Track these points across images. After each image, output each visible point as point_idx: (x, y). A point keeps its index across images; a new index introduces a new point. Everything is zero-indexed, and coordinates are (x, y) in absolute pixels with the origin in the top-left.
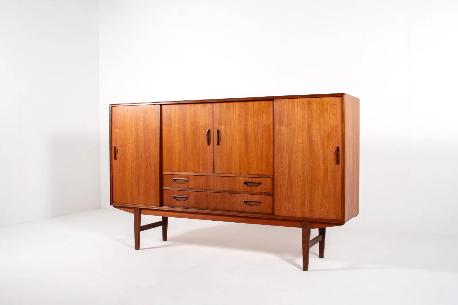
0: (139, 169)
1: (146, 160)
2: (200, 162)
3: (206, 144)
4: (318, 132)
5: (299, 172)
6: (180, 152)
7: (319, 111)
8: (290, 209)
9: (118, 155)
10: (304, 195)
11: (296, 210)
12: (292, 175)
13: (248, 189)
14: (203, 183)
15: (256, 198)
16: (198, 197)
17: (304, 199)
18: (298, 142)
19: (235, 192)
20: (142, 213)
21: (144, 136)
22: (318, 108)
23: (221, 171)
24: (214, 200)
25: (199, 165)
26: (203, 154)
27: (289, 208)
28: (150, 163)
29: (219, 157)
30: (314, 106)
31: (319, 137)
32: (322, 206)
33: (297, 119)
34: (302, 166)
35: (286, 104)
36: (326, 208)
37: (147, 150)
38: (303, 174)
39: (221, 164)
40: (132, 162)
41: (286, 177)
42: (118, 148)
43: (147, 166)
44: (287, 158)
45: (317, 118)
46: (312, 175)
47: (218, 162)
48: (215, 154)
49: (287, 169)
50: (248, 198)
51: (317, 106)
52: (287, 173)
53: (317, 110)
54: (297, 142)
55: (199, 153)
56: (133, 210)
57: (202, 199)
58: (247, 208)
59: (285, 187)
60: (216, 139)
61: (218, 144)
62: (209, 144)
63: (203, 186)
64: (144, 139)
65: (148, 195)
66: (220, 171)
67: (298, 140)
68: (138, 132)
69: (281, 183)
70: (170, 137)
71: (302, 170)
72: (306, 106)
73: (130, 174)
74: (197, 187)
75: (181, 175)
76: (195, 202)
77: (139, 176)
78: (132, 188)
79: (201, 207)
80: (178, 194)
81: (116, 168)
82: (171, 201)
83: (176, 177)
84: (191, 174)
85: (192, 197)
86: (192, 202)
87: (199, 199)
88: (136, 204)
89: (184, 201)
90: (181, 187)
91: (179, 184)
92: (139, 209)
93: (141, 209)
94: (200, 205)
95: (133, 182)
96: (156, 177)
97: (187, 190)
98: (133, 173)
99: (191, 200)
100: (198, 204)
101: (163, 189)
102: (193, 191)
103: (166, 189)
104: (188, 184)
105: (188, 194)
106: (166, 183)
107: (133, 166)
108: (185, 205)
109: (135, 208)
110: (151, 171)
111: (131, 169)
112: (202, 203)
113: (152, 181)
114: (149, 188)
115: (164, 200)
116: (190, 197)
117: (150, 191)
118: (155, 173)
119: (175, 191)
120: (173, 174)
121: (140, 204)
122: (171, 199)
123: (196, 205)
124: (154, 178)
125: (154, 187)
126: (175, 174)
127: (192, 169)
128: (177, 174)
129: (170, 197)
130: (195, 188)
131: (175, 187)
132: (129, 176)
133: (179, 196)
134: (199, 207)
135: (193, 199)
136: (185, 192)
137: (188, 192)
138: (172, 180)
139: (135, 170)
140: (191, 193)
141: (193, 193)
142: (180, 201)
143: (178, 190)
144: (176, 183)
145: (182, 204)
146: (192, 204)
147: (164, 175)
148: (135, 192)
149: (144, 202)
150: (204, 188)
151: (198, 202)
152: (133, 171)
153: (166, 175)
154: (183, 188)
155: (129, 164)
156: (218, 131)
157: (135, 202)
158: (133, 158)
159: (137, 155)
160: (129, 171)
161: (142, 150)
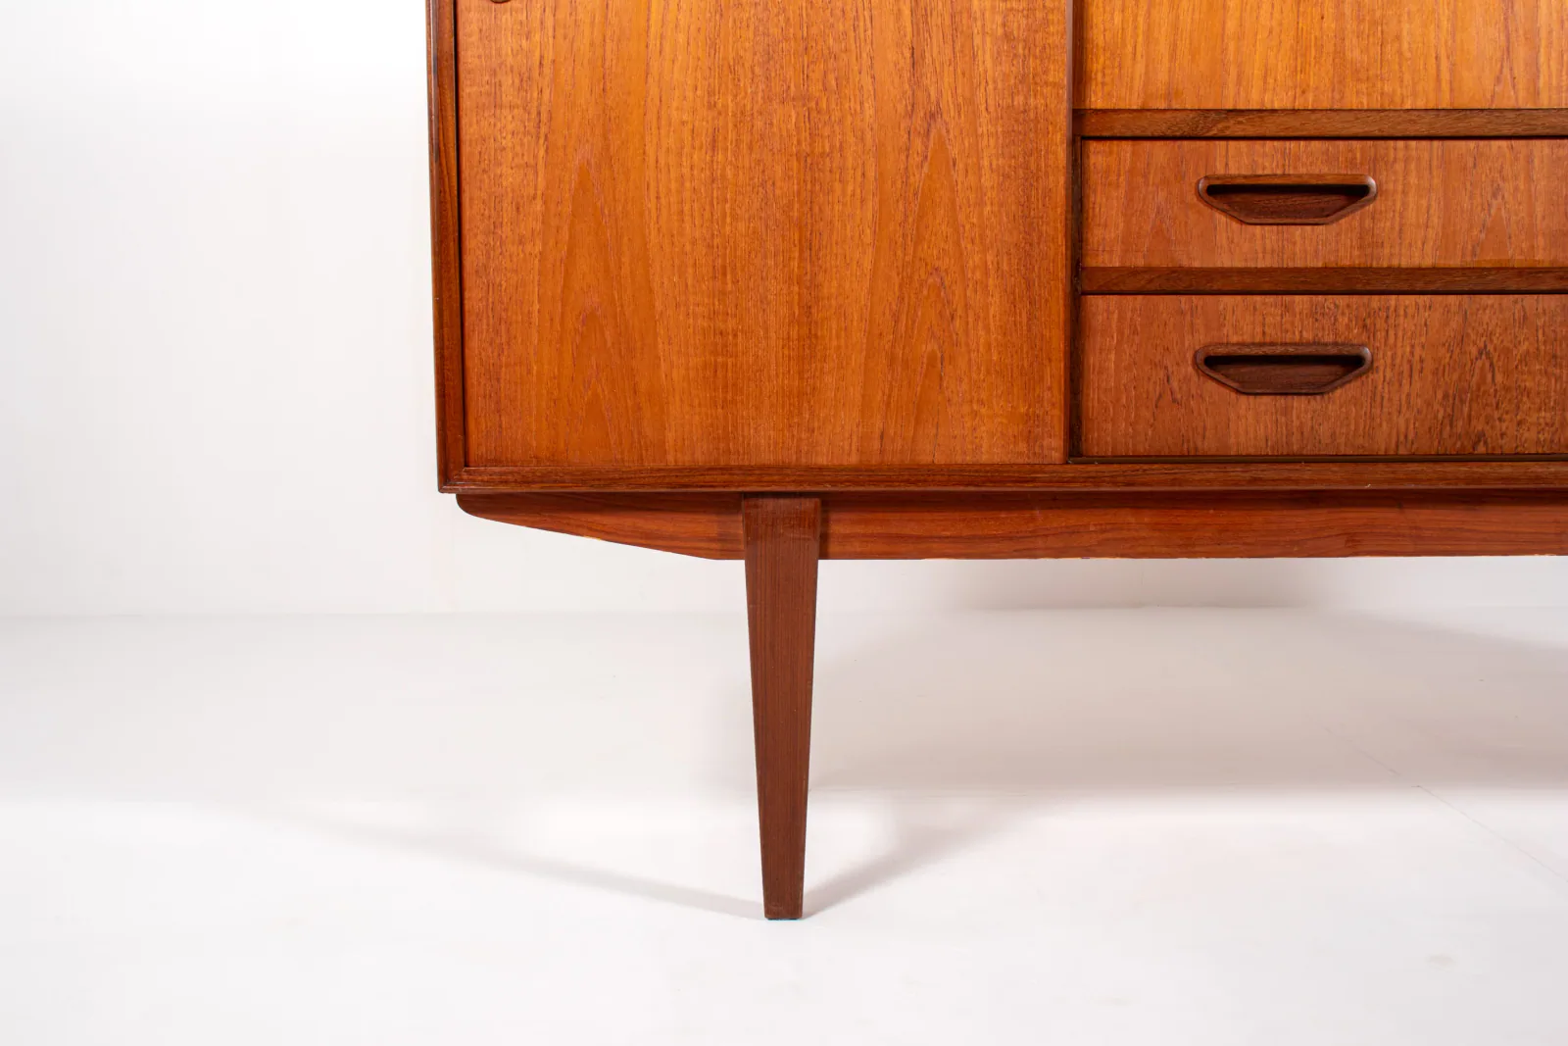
0: (815, 89)
14: (1539, 210)
16: (1474, 351)
20: (833, 548)
40: (720, 10)
56: (736, 526)
57: (1525, 359)
63: (1541, 241)
65: (932, 358)
73: (705, 139)
74: (1474, 254)
75: (1293, 144)
76: (1446, 396)
77: (809, 161)
78: (729, 287)
79: (1502, 435)
80: (1259, 330)
81: (509, 94)
82: (1174, 400)
83: (1237, 161)
84: (1412, 131)
85: (1418, 351)
86: (1408, 395)
87: (1487, 365)
88: (767, 457)
89: (1326, 397)
90: (1299, 264)
91: (1275, 227)
92: (809, 504)
93: (830, 502)
94: (1500, 419)
95: (742, 226)
96: (1033, 167)
97: (1359, 287)
98: (731, 136)
99: (1405, 381)
100: (1470, 407)
101: (1087, 288)
102: (1432, 287)
103: (1123, 288)
104: (1368, 223)
105: (1368, 322)
106: (1121, 225)
107: (738, 59)
108: (1333, 435)
109: (770, 504)
110: (970, 101)
111: (711, 93)
112: (1525, 399)
113: (981, 203)
114: (939, 280)
115: (1094, 398)
116: (1389, 353)
117: (960, 312)
118: (1017, 121)
119: (1221, 307)
120: (1200, 134)
121: (822, 460)
122: (1175, 385)
123: (1451, 419)
124: (1006, 176)
125: (1005, 267)
126: (1228, 133)
127: (1445, 76)
128: (1251, 131)
129: (1166, 368)
130: (1442, 263)
131: (1224, 261)
132: (686, 171)
133: (1272, 344)
134: (1481, 437)
135: (1421, 371)
136: (1332, 306)
137: (1376, 301)
138: (1192, 198)
139: (768, 99)
140: (1406, 315)
141: (1421, 310)
142: (1281, 401)
143: (1266, 287)
144: (1235, 225)
145: (1296, 423)
146: (1407, 421)
147: (1093, 146)
148: (766, 330)
149: (879, 425)
150: (1542, 256)
151: (1471, 400)
152: (734, 115)
153: (1127, 146)
154: (1320, 265)
155: (682, 39)
157: (764, 439)
160: (686, 117)
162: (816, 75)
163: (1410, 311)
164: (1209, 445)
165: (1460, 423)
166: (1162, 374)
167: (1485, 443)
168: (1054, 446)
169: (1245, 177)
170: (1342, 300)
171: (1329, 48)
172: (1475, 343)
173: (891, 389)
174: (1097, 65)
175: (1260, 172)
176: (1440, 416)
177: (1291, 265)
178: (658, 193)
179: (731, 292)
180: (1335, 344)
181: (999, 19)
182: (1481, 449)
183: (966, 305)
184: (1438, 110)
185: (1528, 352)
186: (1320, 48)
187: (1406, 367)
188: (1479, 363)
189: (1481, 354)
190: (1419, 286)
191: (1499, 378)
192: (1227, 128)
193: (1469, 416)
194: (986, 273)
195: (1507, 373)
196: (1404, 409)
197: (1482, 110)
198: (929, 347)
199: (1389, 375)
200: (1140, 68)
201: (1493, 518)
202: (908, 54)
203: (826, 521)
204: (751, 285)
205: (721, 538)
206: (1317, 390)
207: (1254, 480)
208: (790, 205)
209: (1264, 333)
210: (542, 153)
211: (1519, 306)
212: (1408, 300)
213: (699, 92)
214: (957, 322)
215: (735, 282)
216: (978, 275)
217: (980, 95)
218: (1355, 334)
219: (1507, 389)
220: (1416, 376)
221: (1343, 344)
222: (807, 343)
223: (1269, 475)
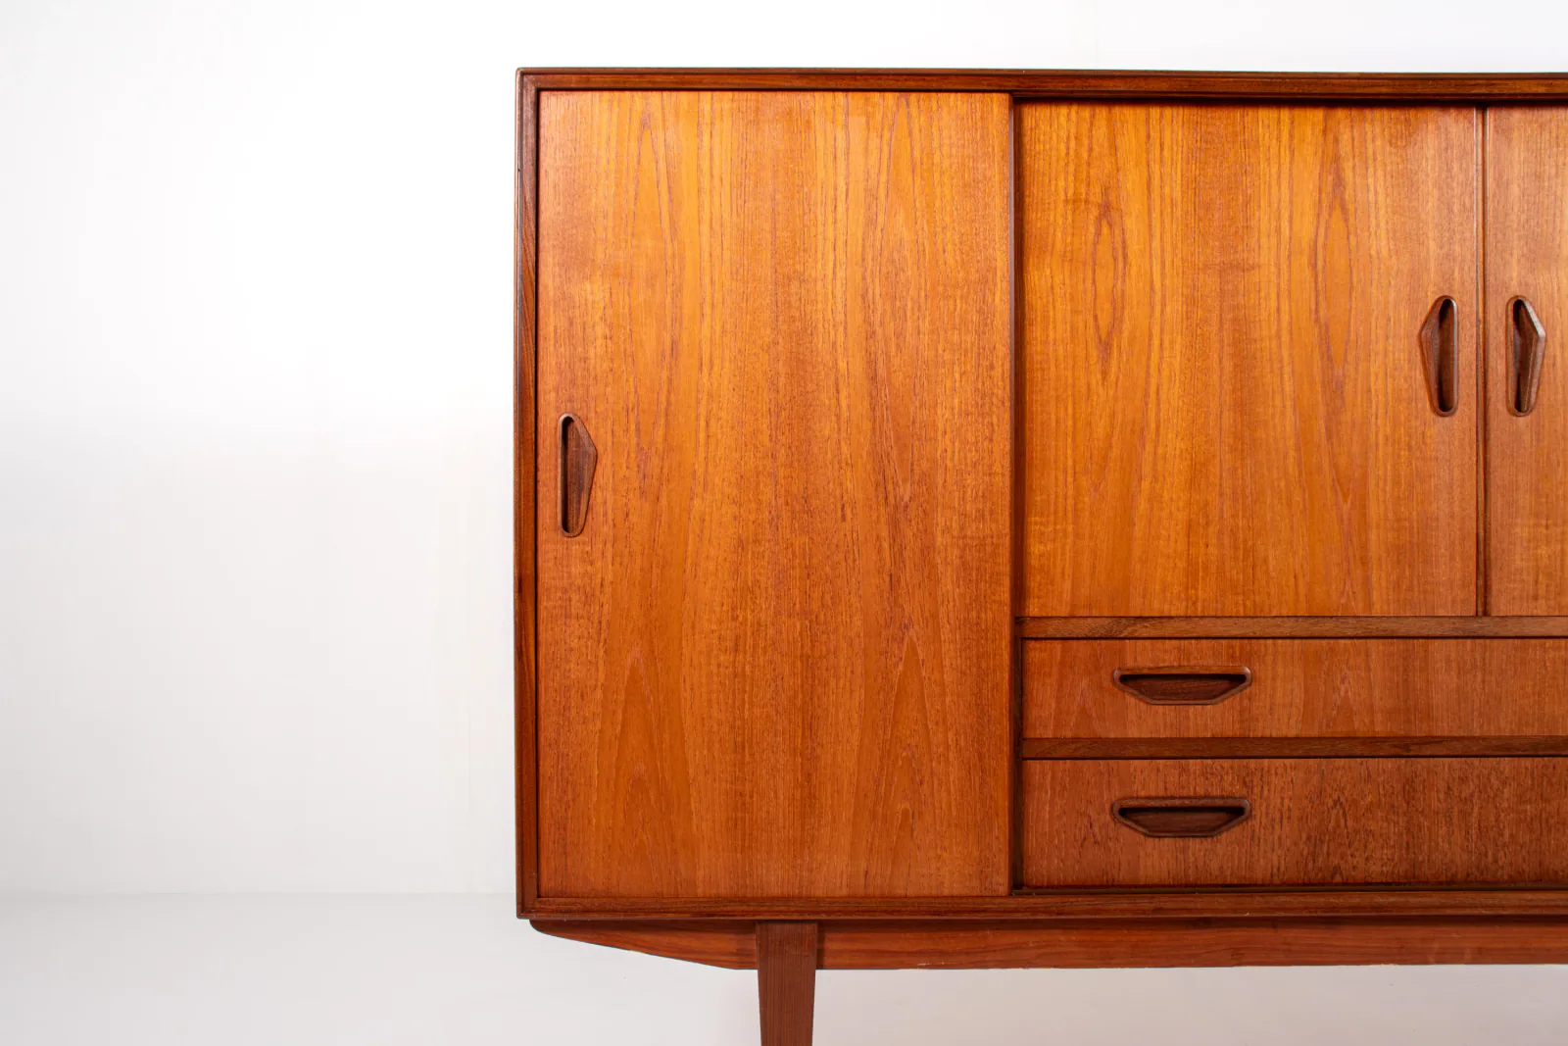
0: (815, 606)
1: (884, 530)
2: (1373, 536)
3: (1424, 402)
6: (1197, 472)
9: (598, 495)
14: (1377, 693)
16: (1330, 803)
20: (827, 960)
21: (871, 335)
23: (1542, 602)
24: (1464, 815)
25: (1365, 562)
26: (1397, 483)
28: (927, 551)
29: (1525, 499)
37: (894, 454)
39: (1543, 551)
40: (741, 544)
42: (598, 430)
43: (894, 583)
47: (1522, 531)
48: (1498, 476)
55: (1365, 477)
56: (752, 944)
57: (1369, 808)
60: (1500, 367)
61: (1519, 405)
62: (1444, 403)
63: (1379, 717)
64: (871, 363)
65: (905, 813)
66: (1536, 598)
68: (809, 308)
70: (1106, 347)
73: (730, 644)
74: (1328, 725)
75: (1186, 642)
76: (1309, 838)
77: (810, 661)
78: (747, 758)
79: (1354, 868)
80: (1161, 785)
81: (576, 605)
82: (1096, 842)
83: (1142, 656)
84: (1278, 632)
85: (1286, 801)
86: (1280, 838)
87: (1341, 812)
88: (776, 891)
89: (1215, 839)
90: (1192, 734)
91: (1173, 707)
92: (808, 930)
93: (823, 926)
94: (1352, 856)
95: (757, 711)
96: (984, 665)
97: (1239, 754)
98: (750, 641)
99: (1277, 827)
100: (1328, 848)
101: (1026, 755)
102: (1295, 754)
103: (1055, 755)
104: (1246, 701)
105: (1247, 779)
106: (1053, 705)
107: (756, 582)
108: (1221, 868)
109: (778, 928)
110: (935, 616)
111: (734, 609)
112: (1371, 839)
113: (943, 694)
114: (910, 753)
115: (1032, 842)
116: (1264, 805)
117: (927, 778)
118: (971, 630)
119: (1132, 770)
120: (1115, 636)
121: (819, 892)
122: (1096, 830)
123: (1314, 856)
124: (963, 673)
125: (962, 743)
126: (1136, 635)
127: (1302, 591)
128: (1154, 633)
129: (1089, 817)
130: (1304, 734)
131: (1133, 732)
132: (714, 669)
133: (1172, 798)
134: (1337, 869)
135: (1289, 818)
136: (1219, 768)
137: (1253, 763)
138: (1107, 683)
139: (777, 613)
140: (1276, 774)
141: (1289, 770)
142: (1180, 842)
143: (1167, 754)
144: (1143, 706)
145: (1192, 859)
146: (1279, 857)
147: (1032, 644)
148: (776, 793)
149: (863, 866)
150: (1380, 729)
151: (1329, 840)
152: (752, 625)
153: (1058, 645)
154: (1209, 735)
155: (712, 567)
156: (1519, 307)
157: (773, 877)
158: (752, 517)
159: (795, 489)
160: (714, 627)
161: (845, 448)
162: (816, 595)
163: (1280, 771)
164: (1123, 876)
165: (1321, 859)
166: (1086, 820)
167: (1341, 873)
168: (1001, 882)
169: (1150, 669)
170: (1226, 763)
171: (1213, 568)
172: (1330, 796)
173: (873, 837)
174: (1034, 582)
175: (1161, 665)
176: (1305, 852)
177: (1186, 735)
178: (692, 685)
179: (748, 763)
180: (1222, 797)
181: (956, 552)
182: (1338, 879)
183: (932, 773)
184: (1297, 617)
185: (1371, 802)
186: (1206, 569)
187: (1277, 816)
188: (1335, 811)
189: (1335, 805)
190: (1287, 752)
191: (1350, 823)
192: (1136, 631)
193: (1328, 854)
194: (948, 747)
195: (1356, 819)
196: (1276, 847)
197: (1331, 617)
198: (901, 806)
199: (1264, 820)
200: (1067, 585)
201: (1347, 936)
202: (887, 579)
203: (821, 940)
204: (765, 757)
205: (740, 953)
206: (1208, 832)
207: (1157, 910)
208: (795, 697)
209: (1166, 789)
210: (601, 653)
211: (1364, 767)
212: (1278, 762)
213: (725, 608)
214: (925, 786)
215: (752, 755)
216: (941, 750)
217: (942, 610)
218: (1238, 789)
219: (1357, 832)
220: (1285, 821)
221: (1228, 797)
222: (807, 801)
223: (1169, 905)
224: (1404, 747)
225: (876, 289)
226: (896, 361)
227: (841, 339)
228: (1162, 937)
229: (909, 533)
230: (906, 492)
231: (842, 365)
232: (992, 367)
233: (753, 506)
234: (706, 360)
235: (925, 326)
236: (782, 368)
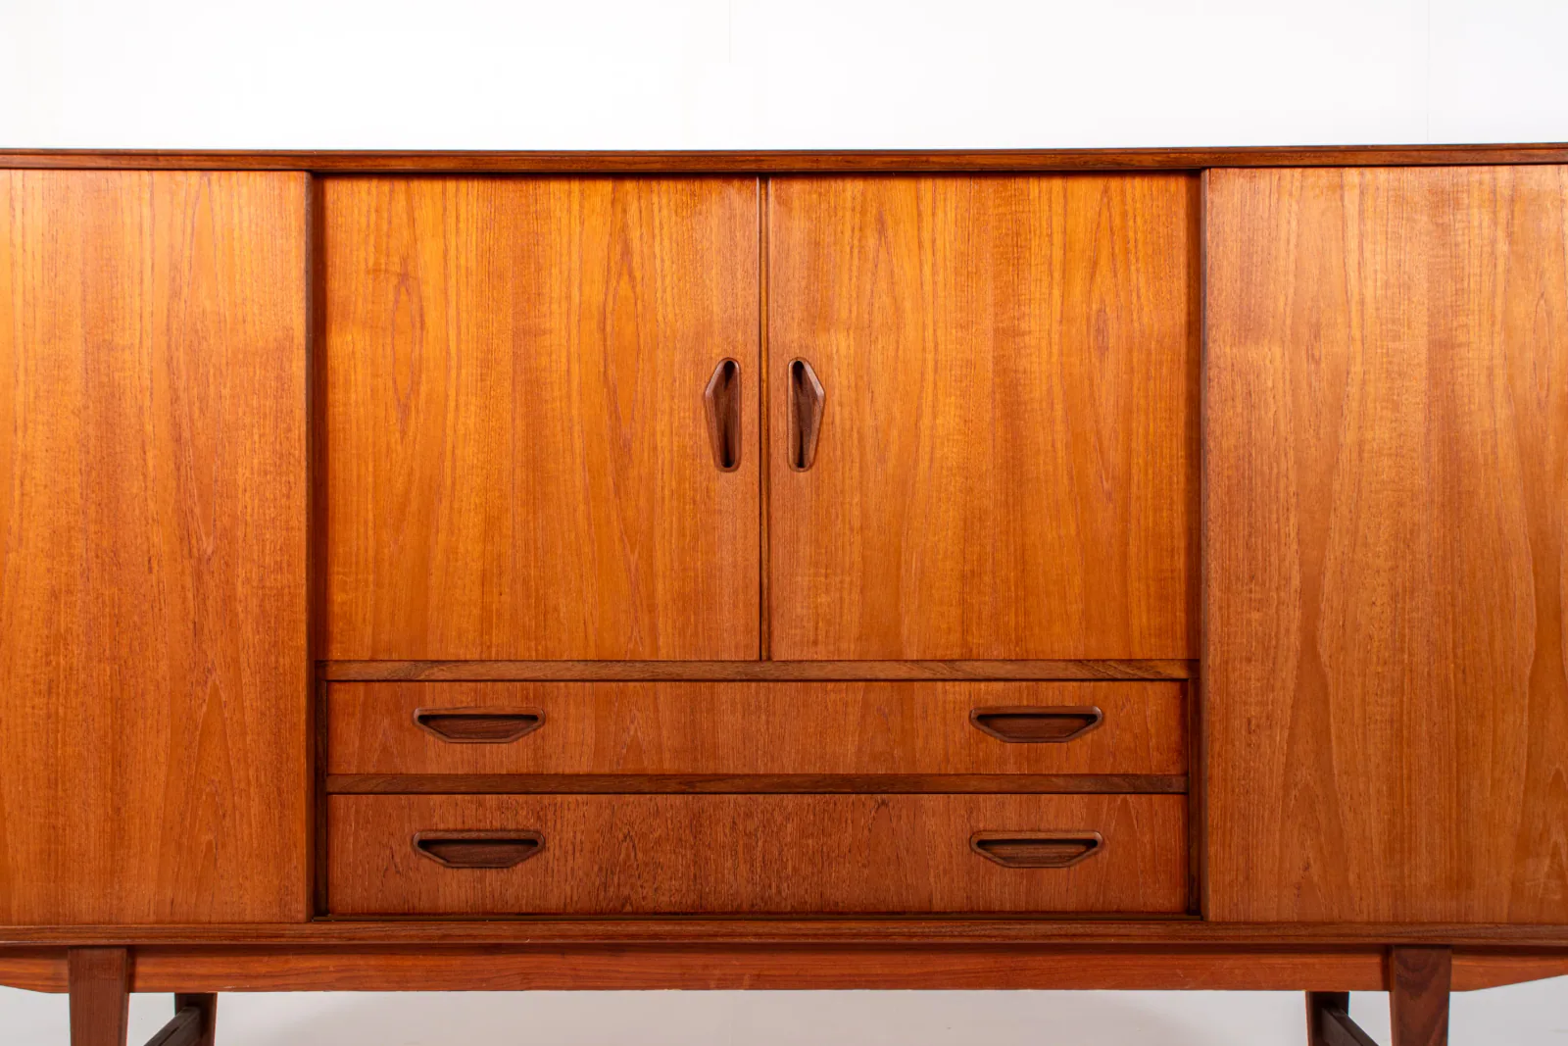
0: (124, 652)
1: (189, 581)
2: (660, 587)
3: (709, 457)
4: (1500, 382)
5: (1371, 637)
6: (491, 525)
7: (1503, 247)
8: (1315, 871)
10: (1409, 778)
11: (1352, 877)
12: (1325, 658)
13: (1005, 755)
14: (665, 733)
15: (1065, 815)
16: (621, 836)
17: (1409, 804)
18: (1367, 447)
19: (915, 785)
20: (139, 984)
21: (175, 400)
22: (1501, 234)
23: (821, 647)
24: (749, 848)
25: (652, 609)
26: (682, 534)
27: (1307, 868)
28: (228, 600)
29: (805, 550)
30: (1476, 224)
31: (1503, 412)
32: (1526, 846)
33: (1362, 302)
34: (1394, 598)
35: (1286, 198)
36: (1555, 854)
37: (197, 510)
38: (1402, 650)
39: (823, 599)
40: (54, 595)
41: (1288, 672)
43: (197, 630)
44: (1295, 546)
45: (1494, 294)
46: (1459, 651)
47: (803, 580)
48: (781, 527)
49: (1294, 616)
50: (1005, 815)
51: (1495, 222)
52: (1294, 640)
53: (1493, 242)
54: (1361, 444)
55: (652, 528)
56: (63, 968)
57: (658, 841)
58: (1003, 886)
59: (1281, 736)
60: (782, 424)
61: (800, 463)
62: (728, 459)
63: (667, 755)
64: (176, 425)
65: (209, 843)
66: (815, 643)
67: (1369, 435)
68: (117, 375)
69: (1254, 711)
70: (405, 409)
71: (1394, 622)
72: (1423, 221)
73: (43, 687)
74: (618, 763)
75: (482, 685)
76: (600, 869)
77: (120, 702)
78: (60, 793)
79: (644, 898)
80: (460, 820)
82: (398, 872)
83: (441, 699)
84: (568, 676)
85: (579, 835)
86: (572, 869)
87: (631, 844)
88: (87, 918)
89: (511, 870)
90: (488, 771)
91: (470, 745)
92: (117, 954)
93: (133, 952)
94: (642, 887)
95: (69, 750)
96: (282, 706)
97: (532, 789)
98: (63, 685)
99: (570, 858)
100: (619, 878)
101: (331, 790)
102: (585, 790)
103: (356, 790)
104: (539, 741)
105: (541, 813)
106: (357, 744)
107: (68, 630)
108: (517, 898)
109: (88, 953)
110: (236, 661)
111: (47, 655)
112: (660, 871)
113: (244, 734)
114: (214, 789)
115: (337, 872)
116: (558, 838)
117: (229, 812)
118: (270, 674)
119: (432, 803)
120: (413, 678)
121: (129, 919)
122: (398, 860)
123: (605, 886)
124: (263, 714)
125: (263, 779)
126: (433, 678)
127: (592, 638)
128: (449, 676)
129: (391, 848)
130: (596, 771)
131: (433, 769)
132: (29, 710)
133: (469, 830)
134: (628, 899)
135: (582, 851)
136: (514, 802)
137: (546, 799)
138: (407, 724)
139: (89, 658)
140: (569, 809)
141: (581, 805)
142: (478, 872)
143: (463, 789)
144: (441, 744)
145: (488, 889)
146: (572, 887)
147: (337, 686)
148: (87, 826)
149: (169, 894)
150: (669, 766)
151: (620, 871)
152: (65, 670)
153: (361, 687)
154: (505, 773)
155: (26, 616)
156: (798, 369)
157: (85, 902)
158: (64, 570)
159: (105, 544)
160: (29, 671)
161: (151, 505)
162: (125, 642)
163: (572, 806)
164: (424, 905)
165: (612, 889)
166: (388, 852)
167: (631, 904)
168: (300, 907)
169: (446, 709)
170: (521, 798)
171: (507, 616)
172: (620, 829)
173: (179, 869)
174: (337, 627)
175: (459, 705)
176: (597, 884)
177: (482, 772)
178: (8, 725)
179: (62, 798)
180: (517, 830)
181: (255, 601)
182: (628, 908)
183: (234, 807)
184: (586, 661)
185: (660, 836)
186: (499, 615)
187: (570, 847)
188: (625, 844)
189: (625, 837)
190: (577, 789)
191: (640, 855)
192: (433, 674)
193: (619, 885)
194: (249, 783)
195: (645, 852)
196: (570, 878)
197: (619, 661)
198: (205, 838)
199: (557, 853)
200: (369, 630)
201: (628, 964)
202: (191, 626)
203: (132, 964)
204: (76, 793)
206: (503, 864)
207: (444, 936)
208: (106, 736)
209: (463, 823)
211: (653, 803)
212: (571, 798)
213: (39, 654)
214: (228, 819)
215: (65, 791)
216: (243, 785)
217: (243, 657)
218: (531, 823)
219: (646, 864)
220: (577, 854)
221: (523, 830)
222: (117, 834)
223: (457, 932)
224: (689, 784)
225: (181, 355)
226: (199, 424)
227: (147, 403)
228: (457, 962)
229: (212, 584)
230: (208, 546)
231: (149, 428)
232: (289, 430)
233: (65, 558)
234: (20, 422)
235: (226, 392)
236: (91, 429)
